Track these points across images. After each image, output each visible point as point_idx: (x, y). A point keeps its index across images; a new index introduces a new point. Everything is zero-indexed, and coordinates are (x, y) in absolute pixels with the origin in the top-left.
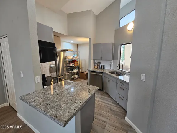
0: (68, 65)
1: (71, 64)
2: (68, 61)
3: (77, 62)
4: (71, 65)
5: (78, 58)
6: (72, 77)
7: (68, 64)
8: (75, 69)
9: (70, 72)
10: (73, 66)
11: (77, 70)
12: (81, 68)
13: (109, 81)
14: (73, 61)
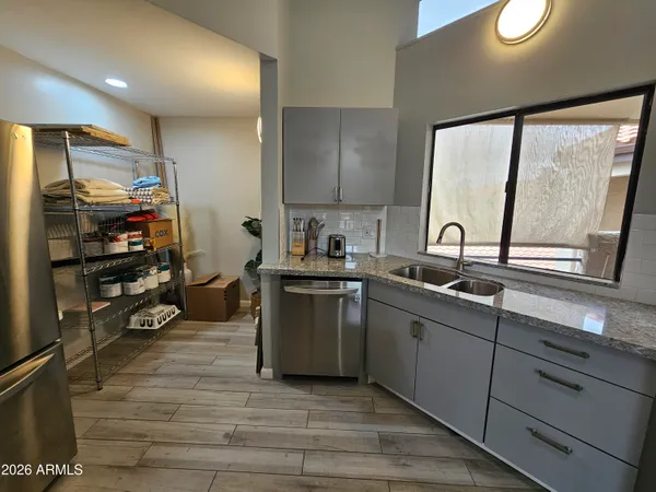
0: (94, 249)
1: (125, 236)
2: (92, 219)
3: (162, 227)
4: (120, 247)
5: (166, 197)
6: (135, 322)
7: (92, 237)
8: (154, 271)
9: (116, 290)
10: (140, 248)
11: (166, 276)
12: (190, 257)
13: (417, 329)
14: (135, 219)
